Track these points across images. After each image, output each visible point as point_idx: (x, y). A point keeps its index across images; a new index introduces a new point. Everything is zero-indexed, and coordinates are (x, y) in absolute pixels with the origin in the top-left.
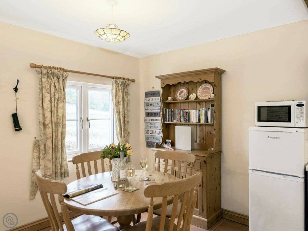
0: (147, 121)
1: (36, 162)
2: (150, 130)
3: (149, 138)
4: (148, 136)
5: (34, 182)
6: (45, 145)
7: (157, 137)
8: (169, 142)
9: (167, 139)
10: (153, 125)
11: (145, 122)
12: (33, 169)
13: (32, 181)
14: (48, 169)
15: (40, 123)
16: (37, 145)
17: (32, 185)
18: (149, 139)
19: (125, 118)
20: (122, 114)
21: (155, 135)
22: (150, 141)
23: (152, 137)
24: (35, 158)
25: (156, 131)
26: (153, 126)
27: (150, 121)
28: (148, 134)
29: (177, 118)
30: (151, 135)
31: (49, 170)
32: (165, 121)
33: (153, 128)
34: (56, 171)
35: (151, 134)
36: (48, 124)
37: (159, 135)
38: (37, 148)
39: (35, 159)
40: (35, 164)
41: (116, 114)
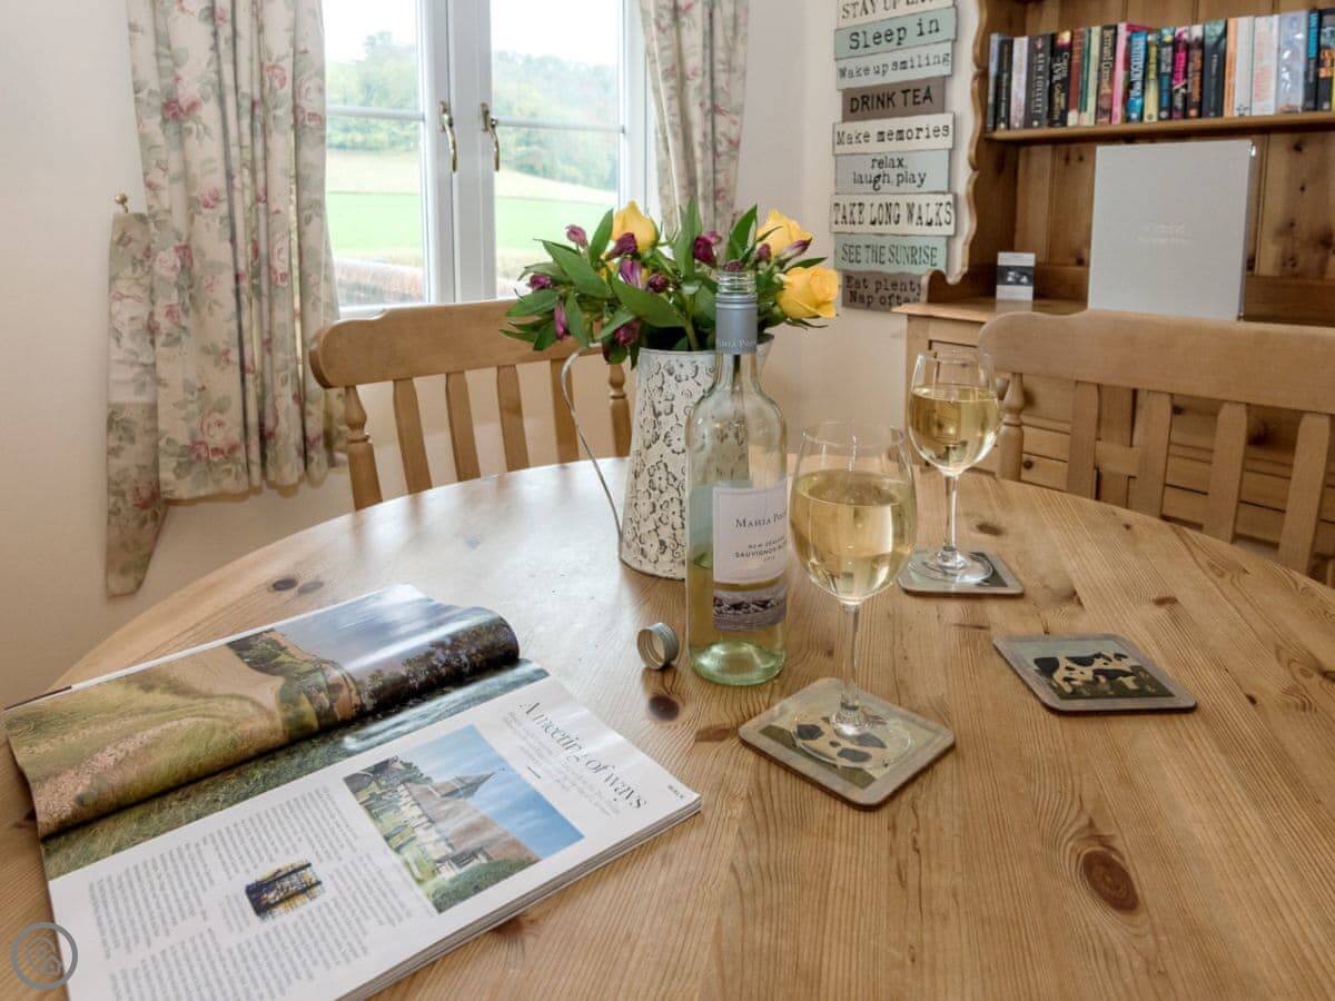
0: (855, 148)
1: (133, 358)
2: (867, 200)
3: (863, 251)
4: (854, 241)
5: (125, 487)
6: (185, 251)
7: (918, 243)
8: (1022, 271)
9: (1002, 250)
10: (888, 170)
11: (836, 156)
12: (115, 405)
13: (110, 481)
14: (214, 410)
15: (136, 92)
16: (136, 249)
17: (115, 504)
18: (864, 254)
19: (719, 119)
20: (700, 89)
21: (904, 227)
22: (866, 265)
23: (880, 241)
24: (125, 332)
25: (910, 207)
26: (893, 173)
27: (875, 147)
28: (857, 228)
29: (1098, 96)
30: (878, 228)
31: (218, 416)
32: (995, 128)
33: (894, 188)
34: (269, 423)
35: (873, 223)
36: (194, 106)
37: (934, 230)
38: (134, 271)
39: (126, 343)
40: (128, 373)
41: (662, 85)
